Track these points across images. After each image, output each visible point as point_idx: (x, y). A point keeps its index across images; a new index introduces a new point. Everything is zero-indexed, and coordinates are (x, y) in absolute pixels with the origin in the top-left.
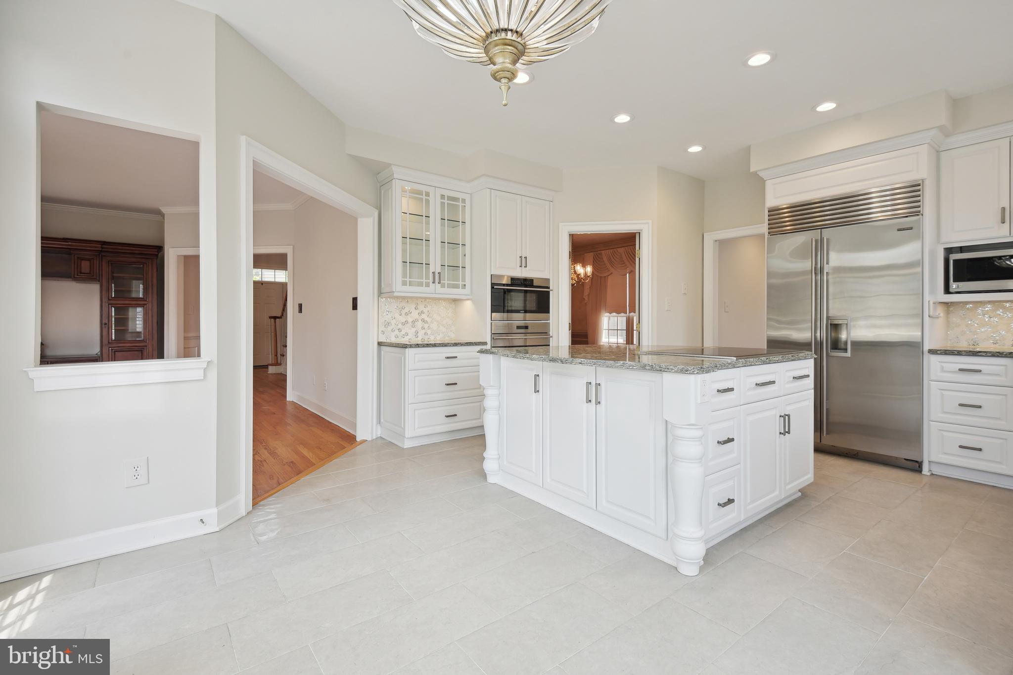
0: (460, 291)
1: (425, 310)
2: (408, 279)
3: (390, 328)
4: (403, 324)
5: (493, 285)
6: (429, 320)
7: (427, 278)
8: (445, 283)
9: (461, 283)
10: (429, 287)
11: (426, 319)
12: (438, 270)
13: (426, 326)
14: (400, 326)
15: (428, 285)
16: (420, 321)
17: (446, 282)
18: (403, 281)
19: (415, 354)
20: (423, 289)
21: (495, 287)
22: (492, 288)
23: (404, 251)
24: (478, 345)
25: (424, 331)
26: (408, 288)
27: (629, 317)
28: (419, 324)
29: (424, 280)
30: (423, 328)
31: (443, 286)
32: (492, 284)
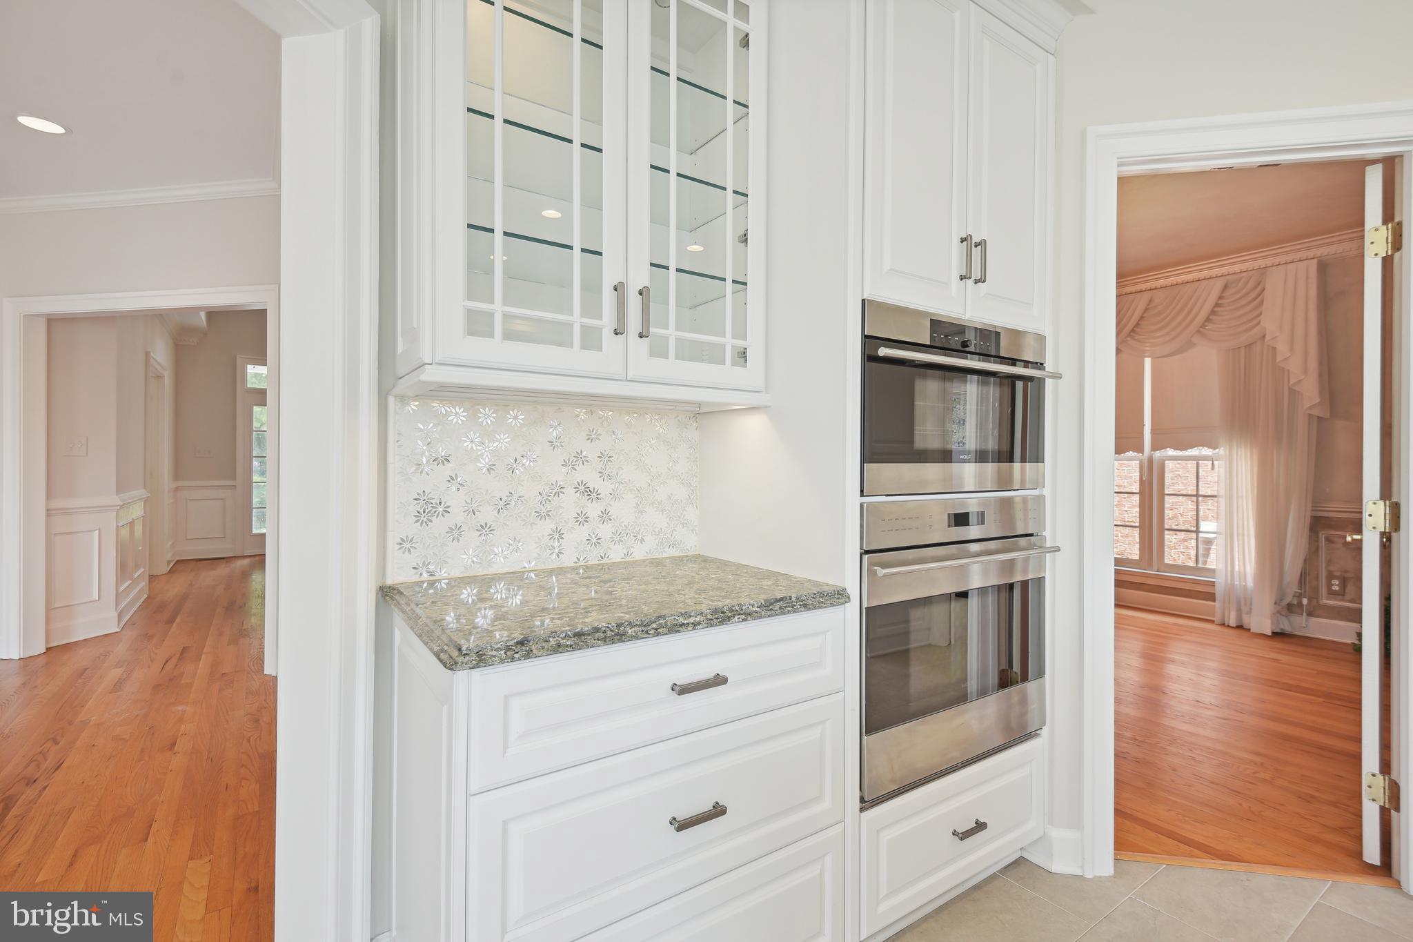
0: (728, 373)
1: (591, 451)
2: (498, 307)
3: (440, 525)
4: (503, 506)
5: (870, 341)
6: (604, 488)
7: (591, 307)
8: (666, 338)
9: (730, 342)
10: (599, 348)
11: (594, 482)
12: (640, 277)
13: (593, 510)
14: (487, 514)
15: (591, 340)
16: (570, 491)
17: (672, 333)
18: (471, 314)
19: (506, 698)
20: (573, 358)
21: (883, 352)
22: (870, 358)
23: (478, 173)
24: (815, 608)
25: (583, 532)
26: (494, 350)
27: (1150, 460)
28: (570, 503)
29: (576, 319)
30: (582, 519)
31: (659, 351)
32: (866, 337)
